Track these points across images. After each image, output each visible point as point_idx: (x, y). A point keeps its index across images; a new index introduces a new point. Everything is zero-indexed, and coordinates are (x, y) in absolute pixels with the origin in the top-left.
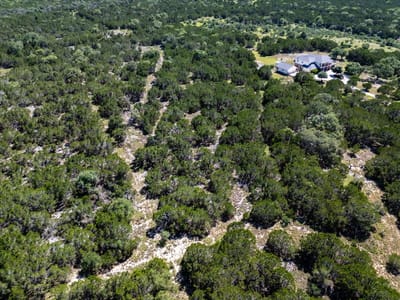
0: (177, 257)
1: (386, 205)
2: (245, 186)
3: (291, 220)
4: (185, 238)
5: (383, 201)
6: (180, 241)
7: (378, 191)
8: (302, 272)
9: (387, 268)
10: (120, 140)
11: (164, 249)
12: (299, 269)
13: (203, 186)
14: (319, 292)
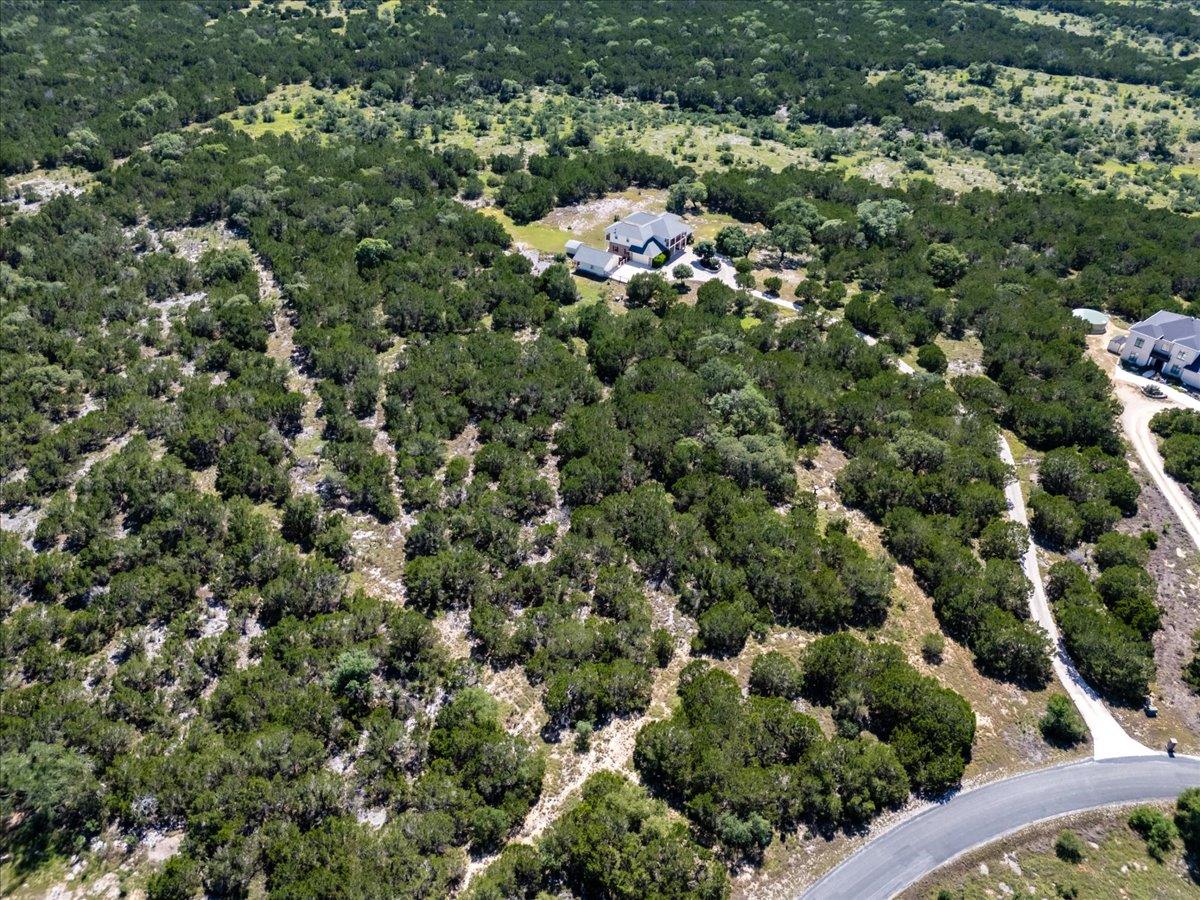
0: (623, 759)
1: (891, 550)
2: (664, 585)
3: (767, 628)
4: (615, 722)
5: (884, 544)
6: (610, 730)
7: (871, 526)
8: (819, 708)
9: (924, 658)
10: (336, 554)
11: (592, 754)
12: (814, 705)
13: (586, 610)
14: (856, 729)
